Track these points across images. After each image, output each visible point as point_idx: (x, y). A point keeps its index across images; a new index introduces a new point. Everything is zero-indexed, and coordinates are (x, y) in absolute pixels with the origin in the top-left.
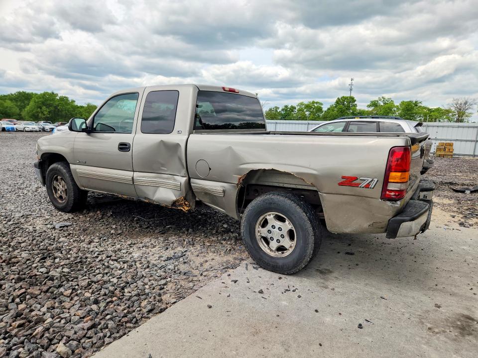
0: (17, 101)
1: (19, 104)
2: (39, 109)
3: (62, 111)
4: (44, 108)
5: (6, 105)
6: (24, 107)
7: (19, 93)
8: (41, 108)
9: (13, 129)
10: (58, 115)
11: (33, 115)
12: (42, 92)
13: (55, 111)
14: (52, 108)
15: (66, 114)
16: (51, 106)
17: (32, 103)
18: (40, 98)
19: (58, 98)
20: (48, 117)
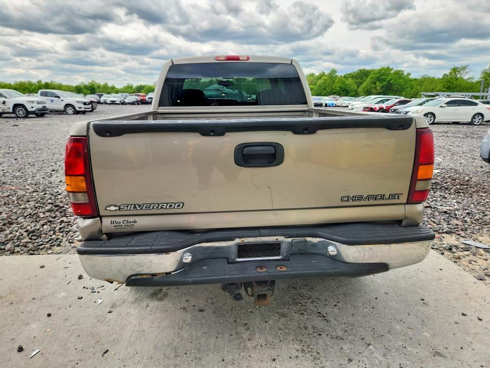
0: (357, 78)
1: (358, 81)
2: (373, 85)
3: (394, 85)
4: (378, 83)
5: (347, 82)
6: (361, 83)
7: (360, 70)
8: (375, 84)
9: (333, 104)
10: (390, 90)
11: (367, 91)
12: (380, 68)
13: (387, 86)
14: (385, 83)
15: (398, 88)
16: (385, 81)
17: (368, 80)
18: (376, 73)
19: (392, 72)
20: (380, 92)
